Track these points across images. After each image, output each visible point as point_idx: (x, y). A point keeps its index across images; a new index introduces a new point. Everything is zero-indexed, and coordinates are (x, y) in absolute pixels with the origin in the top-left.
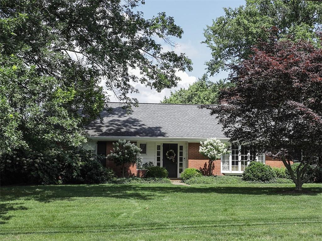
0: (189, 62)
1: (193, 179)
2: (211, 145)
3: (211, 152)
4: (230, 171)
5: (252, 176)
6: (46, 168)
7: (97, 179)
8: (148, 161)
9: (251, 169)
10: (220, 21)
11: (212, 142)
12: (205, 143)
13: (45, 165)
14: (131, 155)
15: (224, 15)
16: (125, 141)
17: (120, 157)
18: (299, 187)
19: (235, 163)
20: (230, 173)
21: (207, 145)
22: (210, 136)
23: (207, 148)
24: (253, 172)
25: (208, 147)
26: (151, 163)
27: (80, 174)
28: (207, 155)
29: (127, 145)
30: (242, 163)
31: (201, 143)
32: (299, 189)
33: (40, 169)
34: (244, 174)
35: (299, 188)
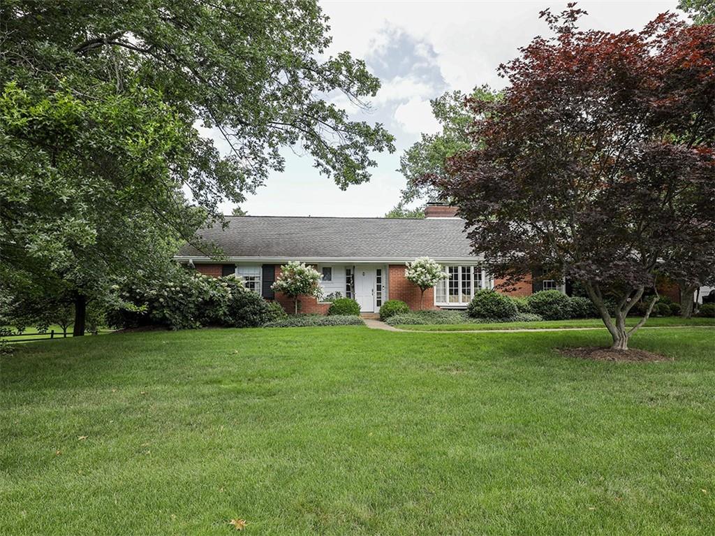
0: (389, 139)
1: (397, 317)
2: (422, 266)
3: (422, 277)
4: (448, 304)
5: (483, 312)
6: (177, 304)
7: (254, 319)
8: (334, 291)
9: (481, 300)
10: (417, 145)
11: (423, 262)
12: (413, 264)
13: (176, 300)
14: (306, 284)
15: (420, 140)
16: (298, 262)
17: (290, 286)
18: (623, 344)
19: (454, 292)
20: (447, 305)
21: (416, 267)
22: (419, 255)
23: (416, 271)
24: (485, 306)
25: (418, 269)
26: (338, 293)
27: (228, 313)
28: (417, 280)
29: (299, 268)
30: (464, 292)
31: (407, 265)
32: (623, 348)
33: (168, 307)
34: (471, 309)
35: (622, 346)
